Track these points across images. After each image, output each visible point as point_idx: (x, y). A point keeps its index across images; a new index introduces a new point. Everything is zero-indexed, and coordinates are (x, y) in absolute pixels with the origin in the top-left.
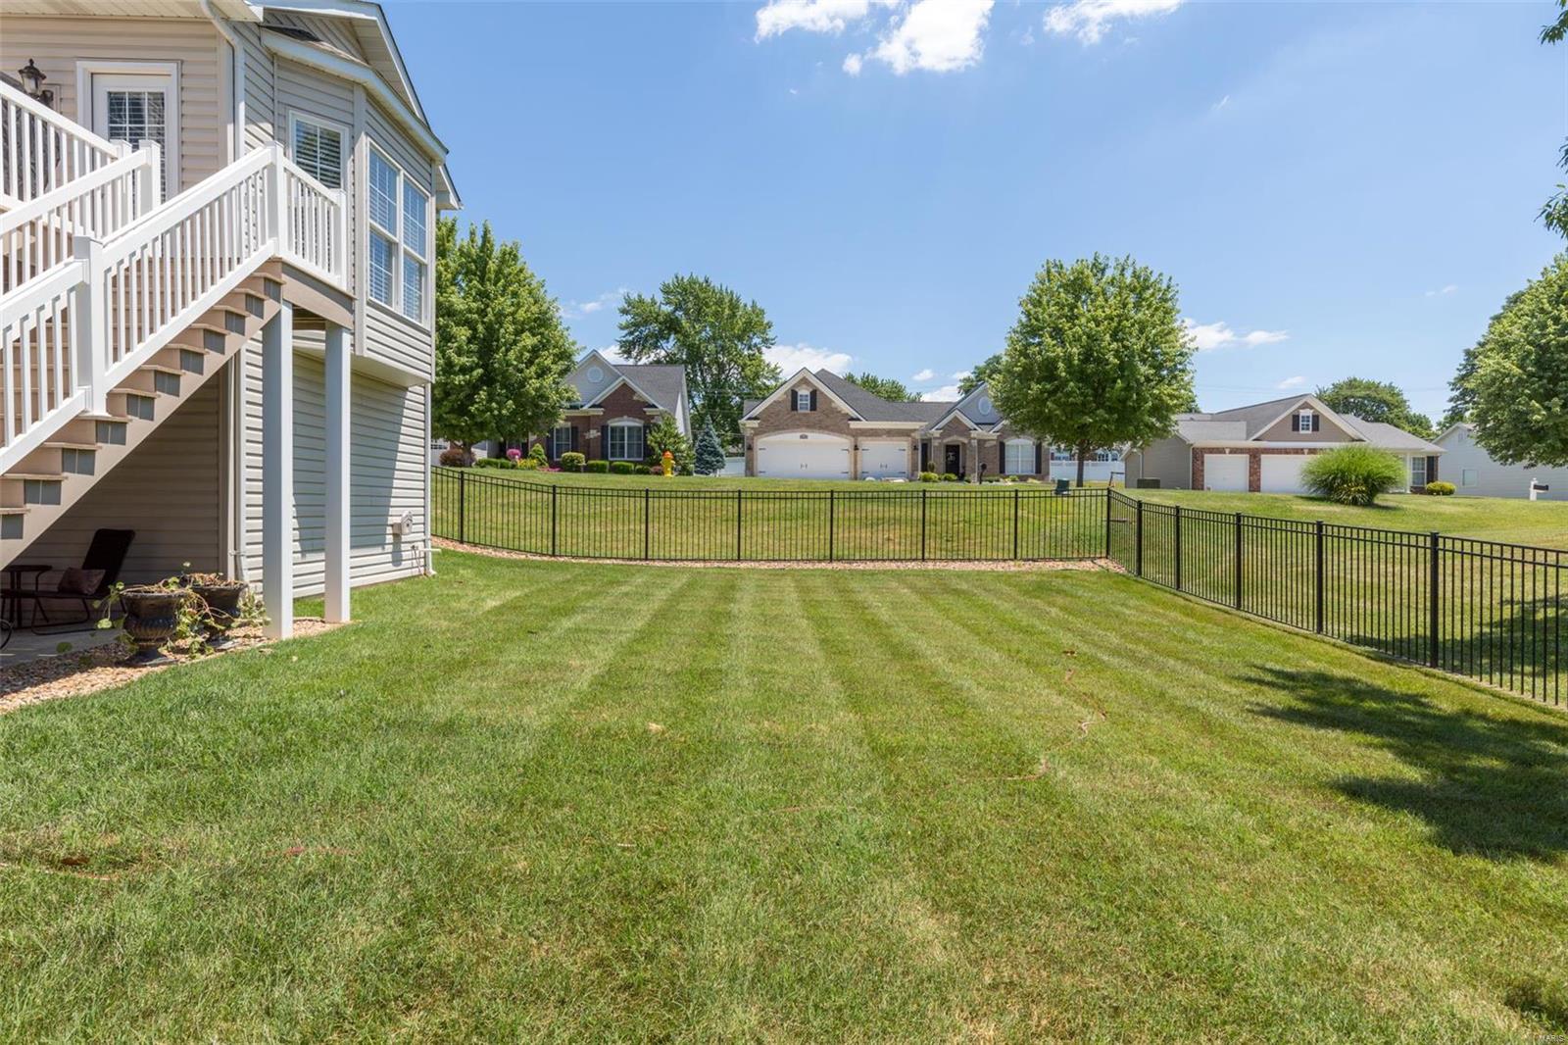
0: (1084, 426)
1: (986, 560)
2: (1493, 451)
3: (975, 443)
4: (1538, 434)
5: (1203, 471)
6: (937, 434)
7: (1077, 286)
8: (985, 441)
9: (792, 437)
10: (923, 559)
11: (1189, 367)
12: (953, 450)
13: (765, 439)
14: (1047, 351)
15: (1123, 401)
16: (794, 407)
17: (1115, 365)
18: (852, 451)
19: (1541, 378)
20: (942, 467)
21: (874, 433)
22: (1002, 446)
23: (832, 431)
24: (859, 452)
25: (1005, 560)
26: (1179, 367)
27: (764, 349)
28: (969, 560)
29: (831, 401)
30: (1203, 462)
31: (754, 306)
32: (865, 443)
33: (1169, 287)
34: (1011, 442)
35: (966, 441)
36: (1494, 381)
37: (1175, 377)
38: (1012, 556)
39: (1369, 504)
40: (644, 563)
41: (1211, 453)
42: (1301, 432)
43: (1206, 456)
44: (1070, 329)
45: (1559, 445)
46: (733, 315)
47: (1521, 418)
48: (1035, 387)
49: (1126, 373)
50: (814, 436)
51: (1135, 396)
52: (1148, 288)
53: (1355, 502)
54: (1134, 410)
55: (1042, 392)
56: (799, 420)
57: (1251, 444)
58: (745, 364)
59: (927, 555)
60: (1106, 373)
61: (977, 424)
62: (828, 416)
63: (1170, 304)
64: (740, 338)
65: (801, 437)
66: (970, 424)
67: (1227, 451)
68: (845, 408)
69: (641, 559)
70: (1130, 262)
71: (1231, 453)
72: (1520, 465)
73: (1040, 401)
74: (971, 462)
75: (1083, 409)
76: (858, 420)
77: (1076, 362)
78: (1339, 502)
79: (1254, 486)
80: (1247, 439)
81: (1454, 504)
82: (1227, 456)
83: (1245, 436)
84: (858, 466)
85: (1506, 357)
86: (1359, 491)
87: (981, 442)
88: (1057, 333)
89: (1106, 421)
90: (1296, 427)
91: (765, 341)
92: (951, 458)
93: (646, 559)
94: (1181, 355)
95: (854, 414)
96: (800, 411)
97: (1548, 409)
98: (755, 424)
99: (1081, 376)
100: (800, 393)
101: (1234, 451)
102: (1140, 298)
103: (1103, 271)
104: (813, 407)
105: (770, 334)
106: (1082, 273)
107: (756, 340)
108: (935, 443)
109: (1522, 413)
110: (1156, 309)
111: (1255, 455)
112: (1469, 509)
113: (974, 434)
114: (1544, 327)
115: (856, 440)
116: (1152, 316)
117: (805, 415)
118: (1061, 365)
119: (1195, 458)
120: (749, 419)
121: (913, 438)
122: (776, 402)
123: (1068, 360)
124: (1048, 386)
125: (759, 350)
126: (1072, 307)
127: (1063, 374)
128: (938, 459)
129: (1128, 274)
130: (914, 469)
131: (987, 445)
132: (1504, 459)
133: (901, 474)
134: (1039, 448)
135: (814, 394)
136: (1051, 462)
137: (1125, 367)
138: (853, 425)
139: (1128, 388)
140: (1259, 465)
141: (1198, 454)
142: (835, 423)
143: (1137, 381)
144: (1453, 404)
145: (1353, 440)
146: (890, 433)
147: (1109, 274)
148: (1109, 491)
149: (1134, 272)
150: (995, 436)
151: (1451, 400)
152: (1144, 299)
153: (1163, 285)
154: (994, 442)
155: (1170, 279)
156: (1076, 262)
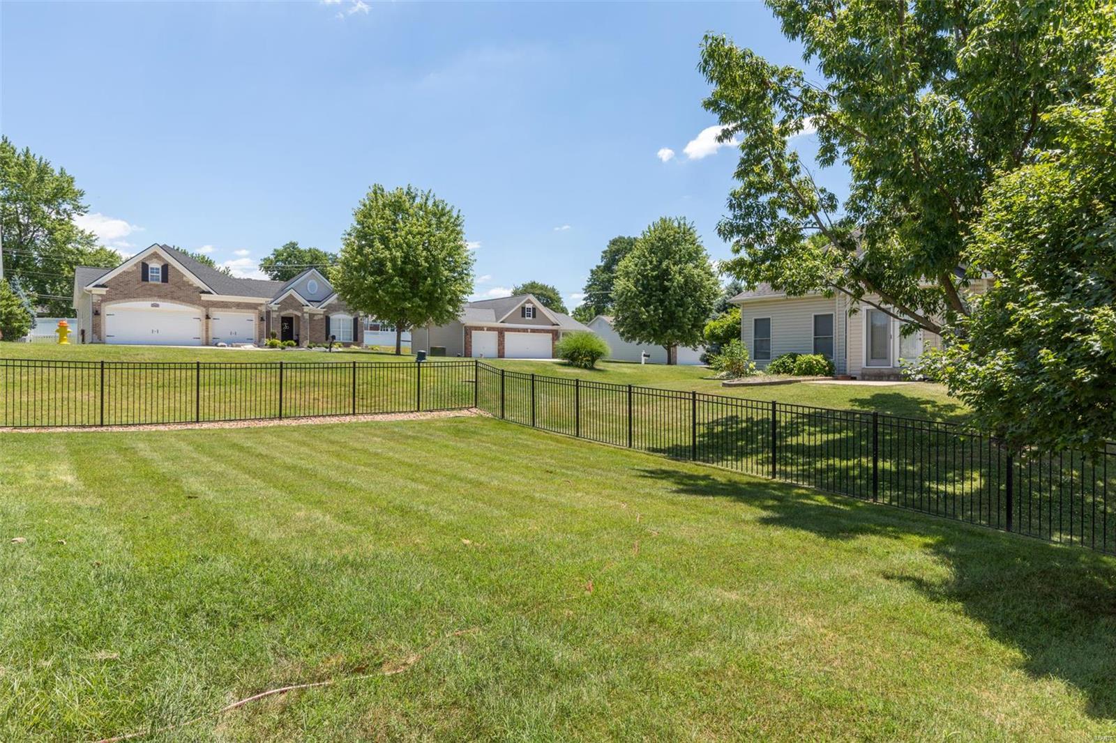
0: (403, 309)
1: (400, 412)
2: (622, 334)
3: (307, 316)
4: (643, 326)
5: (471, 342)
6: (275, 308)
7: (397, 206)
8: (314, 315)
9: (145, 305)
10: (354, 414)
11: (471, 273)
12: (287, 320)
13: (115, 305)
14: (378, 252)
15: (431, 293)
16: (145, 277)
17: (425, 267)
18: (204, 319)
19: (644, 294)
20: (279, 335)
21: (225, 305)
22: (328, 319)
23: (183, 301)
24: (210, 321)
25: (412, 412)
26: (465, 272)
27: (74, 216)
28: (387, 413)
29: (183, 275)
30: (471, 336)
31: (62, 173)
32: (215, 313)
33: (458, 217)
34: (334, 317)
35: (299, 314)
36: (622, 294)
37: (462, 278)
38: (416, 409)
39: (592, 368)
40: (100, 429)
41: (476, 330)
42: (527, 318)
43: (473, 332)
44: (394, 238)
45: (652, 332)
46: (41, 180)
47: (636, 316)
48: (370, 279)
49: (434, 274)
50: (166, 306)
51: (439, 291)
52: (444, 215)
53: (585, 367)
54: (438, 299)
55: (374, 283)
56: (150, 290)
57: (498, 325)
58: (54, 228)
59: (356, 411)
60: (418, 272)
61: (309, 301)
62: (179, 287)
63: (459, 228)
64: (48, 202)
65: (153, 305)
66: (303, 301)
67: (485, 329)
68: (198, 283)
69: (95, 426)
70: (431, 195)
71: (487, 330)
72: (635, 343)
73: (373, 289)
74: (305, 332)
75: (402, 297)
76: (209, 293)
77: (399, 263)
78: (579, 367)
79: (501, 354)
80: (497, 321)
81: (628, 367)
82: (485, 332)
83: (495, 319)
84: (210, 332)
85: (628, 281)
86: (588, 360)
87: (312, 316)
88: (384, 240)
89: (419, 306)
90: (523, 316)
91: (77, 208)
92: (286, 327)
93: (102, 425)
94: (466, 263)
95: (204, 287)
96: (151, 282)
97: (648, 312)
98: (103, 291)
99: (402, 272)
100: (150, 266)
101: (490, 329)
102: (439, 222)
103: (414, 198)
104: (165, 279)
105: (82, 202)
106: (401, 198)
107: (65, 206)
108: (274, 315)
109: (636, 313)
110: (452, 232)
111: (501, 332)
112: (636, 371)
113: (306, 309)
114: (645, 265)
115: (207, 310)
116: (449, 235)
117: (157, 286)
118: (389, 264)
119: (466, 333)
120: (96, 286)
121: (260, 311)
122: (126, 273)
123: (393, 260)
124: (378, 279)
125: (69, 215)
126: (394, 223)
127: (390, 271)
128: (277, 329)
129: (430, 203)
130: (261, 336)
131: (316, 318)
132: (627, 339)
133: (249, 340)
134: (356, 320)
135: (165, 268)
136: (365, 331)
137: (433, 270)
138: (205, 297)
139: (434, 285)
140: (504, 339)
141: (468, 331)
142: (188, 295)
143: (441, 280)
144: (585, 302)
145: (554, 325)
146: (239, 306)
147: (418, 201)
148: (476, 362)
149: (434, 202)
150: (322, 311)
151: (584, 299)
152: (442, 222)
153: (455, 214)
154: (322, 316)
155: (459, 211)
156: (394, 189)
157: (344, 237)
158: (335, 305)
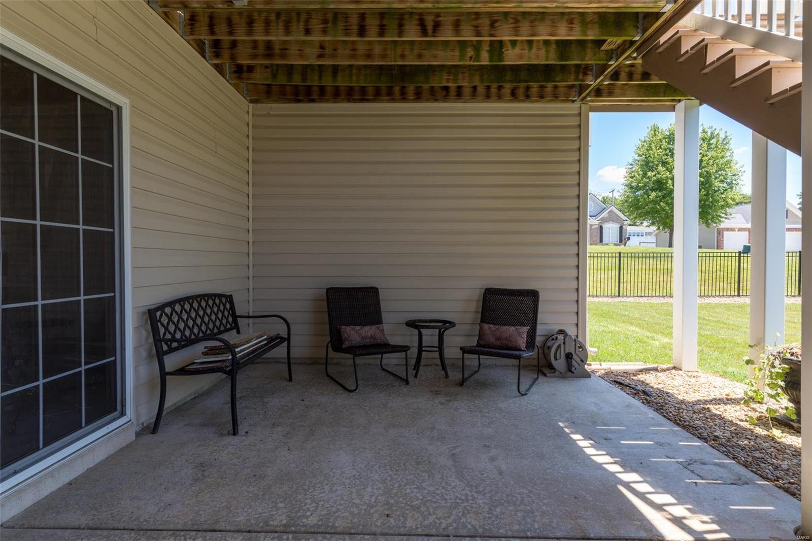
5: (723, 241)
22: (601, 228)
26: (734, 182)
30: (723, 236)
34: (606, 226)
37: (731, 188)
41: (728, 231)
43: (725, 232)
44: (671, 161)
49: (707, 186)
51: (711, 199)
52: (713, 138)
54: (709, 206)
55: (656, 197)
63: (727, 146)
67: (737, 230)
71: (738, 231)
88: (663, 164)
94: (733, 175)
101: (740, 230)
110: (722, 150)
116: (720, 153)
119: (718, 234)
124: (660, 194)
127: (671, 187)
131: (593, 227)
134: (621, 228)
139: (707, 194)
141: (721, 232)
152: (712, 144)
153: (722, 136)
154: (597, 226)
155: (726, 132)
156: (669, 126)
157: (627, 167)
158: (606, 218)
